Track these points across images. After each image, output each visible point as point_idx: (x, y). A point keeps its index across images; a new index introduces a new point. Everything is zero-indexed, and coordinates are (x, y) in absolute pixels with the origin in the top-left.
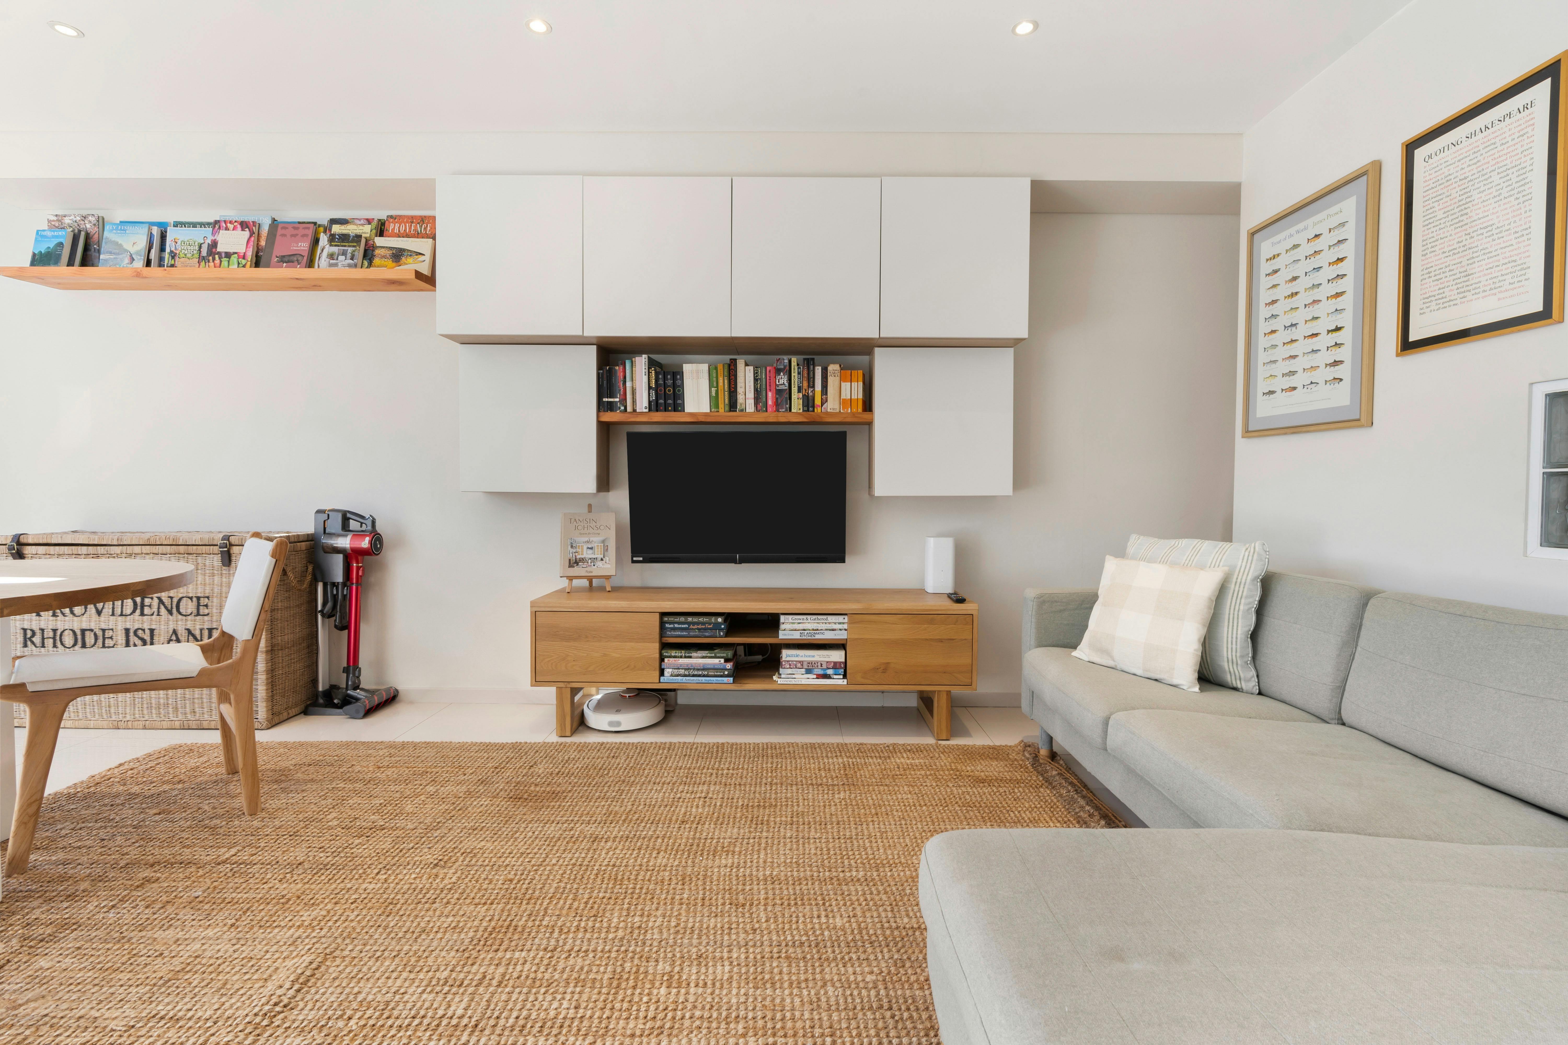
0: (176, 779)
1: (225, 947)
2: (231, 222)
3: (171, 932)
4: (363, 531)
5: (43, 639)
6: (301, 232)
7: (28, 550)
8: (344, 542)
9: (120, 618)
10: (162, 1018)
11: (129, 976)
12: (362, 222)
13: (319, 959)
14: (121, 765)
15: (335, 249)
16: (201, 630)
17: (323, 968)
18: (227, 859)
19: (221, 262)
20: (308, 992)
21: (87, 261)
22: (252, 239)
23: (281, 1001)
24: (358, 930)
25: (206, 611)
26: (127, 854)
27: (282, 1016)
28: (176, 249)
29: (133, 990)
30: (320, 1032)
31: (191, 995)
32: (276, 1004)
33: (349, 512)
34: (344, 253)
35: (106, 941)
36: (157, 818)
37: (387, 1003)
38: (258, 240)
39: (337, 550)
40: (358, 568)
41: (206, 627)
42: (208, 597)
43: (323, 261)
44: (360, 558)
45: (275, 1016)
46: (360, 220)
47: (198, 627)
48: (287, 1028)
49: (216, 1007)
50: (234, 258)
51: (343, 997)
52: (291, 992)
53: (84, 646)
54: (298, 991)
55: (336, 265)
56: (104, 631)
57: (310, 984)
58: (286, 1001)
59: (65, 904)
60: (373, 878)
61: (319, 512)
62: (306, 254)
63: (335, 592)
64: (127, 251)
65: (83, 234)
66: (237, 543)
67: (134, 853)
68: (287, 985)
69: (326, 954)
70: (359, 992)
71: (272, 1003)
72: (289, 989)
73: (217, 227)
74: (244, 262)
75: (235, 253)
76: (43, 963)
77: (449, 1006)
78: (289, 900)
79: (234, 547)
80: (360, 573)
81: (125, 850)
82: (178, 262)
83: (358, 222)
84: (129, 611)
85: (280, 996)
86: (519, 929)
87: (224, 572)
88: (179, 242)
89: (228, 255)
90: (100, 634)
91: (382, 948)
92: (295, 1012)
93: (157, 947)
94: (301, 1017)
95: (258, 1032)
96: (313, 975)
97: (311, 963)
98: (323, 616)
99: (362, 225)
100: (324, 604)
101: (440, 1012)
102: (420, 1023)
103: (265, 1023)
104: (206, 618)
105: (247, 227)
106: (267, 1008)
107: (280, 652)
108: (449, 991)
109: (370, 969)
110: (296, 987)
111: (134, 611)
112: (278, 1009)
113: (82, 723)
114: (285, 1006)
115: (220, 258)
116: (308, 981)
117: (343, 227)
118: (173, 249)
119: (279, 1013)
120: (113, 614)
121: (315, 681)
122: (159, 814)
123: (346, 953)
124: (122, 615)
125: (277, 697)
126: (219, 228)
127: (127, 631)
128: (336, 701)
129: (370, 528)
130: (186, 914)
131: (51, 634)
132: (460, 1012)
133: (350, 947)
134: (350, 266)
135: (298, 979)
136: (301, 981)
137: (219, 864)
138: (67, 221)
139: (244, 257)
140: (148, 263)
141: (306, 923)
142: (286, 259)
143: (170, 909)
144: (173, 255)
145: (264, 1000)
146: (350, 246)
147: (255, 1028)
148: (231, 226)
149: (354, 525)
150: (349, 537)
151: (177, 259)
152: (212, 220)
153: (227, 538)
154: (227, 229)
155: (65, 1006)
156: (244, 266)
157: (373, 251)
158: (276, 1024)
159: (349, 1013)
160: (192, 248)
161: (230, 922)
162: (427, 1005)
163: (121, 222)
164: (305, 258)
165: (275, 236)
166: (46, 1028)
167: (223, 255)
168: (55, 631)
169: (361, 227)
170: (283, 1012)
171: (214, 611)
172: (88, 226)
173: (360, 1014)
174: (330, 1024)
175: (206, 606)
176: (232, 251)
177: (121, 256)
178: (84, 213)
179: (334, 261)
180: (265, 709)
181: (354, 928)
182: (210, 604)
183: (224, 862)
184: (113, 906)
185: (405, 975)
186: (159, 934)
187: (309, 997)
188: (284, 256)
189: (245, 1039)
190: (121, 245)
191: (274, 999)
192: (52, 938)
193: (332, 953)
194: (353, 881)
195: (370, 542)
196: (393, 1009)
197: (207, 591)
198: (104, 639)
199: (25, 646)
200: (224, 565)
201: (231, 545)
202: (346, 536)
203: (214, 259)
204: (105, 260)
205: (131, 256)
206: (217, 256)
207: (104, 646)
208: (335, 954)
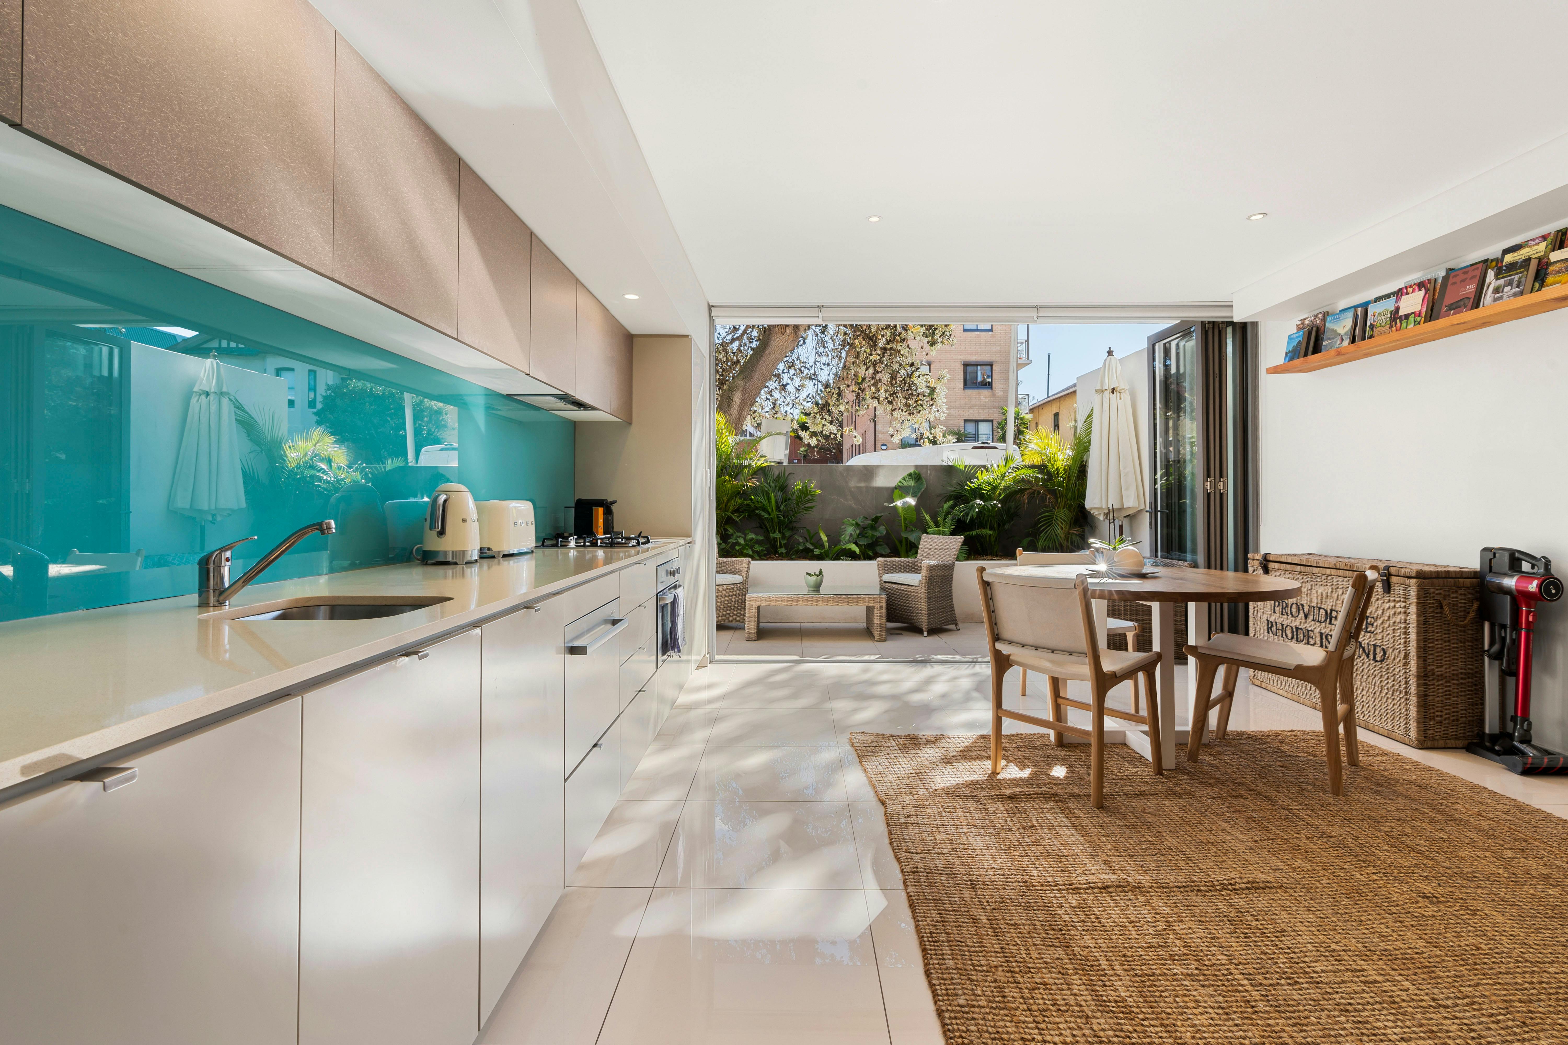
0: (1313, 753)
1: (1241, 847)
2: (1411, 287)
3: (1226, 825)
4: (1534, 573)
5: (1277, 630)
6: (1471, 274)
7: (1272, 565)
8: (1510, 582)
9: (1317, 624)
10: (1185, 855)
11: (1190, 829)
12: (1537, 241)
13: (1275, 885)
14: (1292, 731)
15: (1501, 282)
16: (1369, 645)
17: (1274, 890)
18: (1291, 809)
19: (1401, 324)
20: (1252, 893)
21: (1317, 349)
22: (1427, 295)
23: (1235, 885)
24: (1318, 890)
25: (1372, 630)
26: (1245, 778)
27: (1229, 892)
28: (1374, 321)
29: (1186, 836)
30: (1237, 913)
31: (1205, 855)
32: (1231, 884)
33: (1519, 552)
34: (1510, 283)
35: (1196, 810)
36: (1278, 768)
37: (1284, 931)
38: (1434, 294)
39: (1506, 591)
40: (1528, 613)
41: (1372, 643)
42: (1373, 618)
43: (1488, 297)
44: (1532, 602)
45: (1225, 889)
46: (1534, 240)
47: (1366, 642)
48: (1225, 899)
49: (1208, 867)
50: (1411, 319)
51: (1266, 909)
52: (1243, 886)
53: (1297, 640)
54: (1248, 888)
55: (1501, 298)
56: (1308, 631)
57: (1258, 891)
58: (1237, 887)
59: (1197, 785)
60: (1368, 874)
61: (1485, 550)
62: (1472, 296)
63: (1503, 634)
64: (1339, 334)
65: (1314, 329)
66: (1394, 574)
67: (1248, 779)
68: (1245, 880)
69: (1282, 886)
70: (1277, 915)
71: (1229, 881)
72: (1243, 883)
73: (1400, 294)
74: (1419, 319)
75: (1412, 313)
76: (1167, 803)
77: (1316, 962)
78: (1300, 849)
79: (1393, 577)
80: (1531, 619)
81: (1246, 776)
82: (1376, 332)
83: (1533, 243)
84: (1323, 619)
85: (1236, 882)
86: (1433, 975)
87: (1386, 598)
88: (1376, 315)
89: (1407, 316)
90: (1306, 632)
91: (1319, 908)
92: (1237, 896)
93: (1213, 827)
94: (1236, 900)
95: (1212, 888)
96: (1263, 888)
97: (1268, 882)
98: (1490, 657)
99: (1537, 244)
100: (1492, 643)
101: (1306, 959)
102: (1289, 954)
103: (1218, 888)
104: (1372, 635)
105: (1424, 286)
106: (1225, 882)
107: (1436, 682)
108: (1327, 956)
109: (1297, 910)
110: (1249, 885)
111: (1326, 620)
112: (1230, 887)
113: (1295, 698)
114: (1235, 889)
115: (1400, 321)
116: (1258, 889)
117: (1515, 254)
118: (1372, 322)
119: (1229, 890)
120: (1313, 620)
121: (1481, 721)
122: (1282, 767)
123: (1296, 895)
124: (1318, 621)
125: (1431, 723)
126: (1402, 295)
127: (1321, 634)
128: (1497, 748)
129: (1542, 570)
130: (1241, 822)
131: (1280, 628)
132: (1318, 969)
133: (1301, 894)
134: (1515, 295)
135: (1253, 883)
136: (1254, 885)
137: (1284, 809)
138: (1307, 322)
139: (1419, 315)
140: (1353, 341)
141: (1293, 866)
142: (1454, 306)
143: (1236, 815)
144: (1372, 327)
145: (1227, 878)
146: (1516, 274)
147: (1212, 886)
148: (1410, 290)
149: (1526, 566)
150: (1515, 579)
151: (1375, 329)
152: (1396, 289)
153: (1387, 568)
154: (1407, 293)
155: (1158, 824)
156: (1419, 323)
157: (1547, 269)
158: (1223, 893)
159: (1260, 917)
160: (1385, 317)
161: (1256, 838)
162: (1304, 949)
163: (1340, 311)
164: (1472, 300)
165: (1446, 286)
166: (1146, 827)
167: (1403, 318)
168: (1282, 625)
169: (1535, 247)
170: (1231, 891)
171: (1378, 631)
172: (1318, 322)
173: (1265, 923)
174: (1245, 914)
175: (1372, 625)
176: (1409, 312)
177: (1335, 340)
178: (1315, 313)
179: (1500, 294)
180: (1415, 729)
181: (1317, 888)
182: (1375, 624)
183: (1288, 810)
184: (1214, 798)
185: (1313, 929)
186: (1220, 822)
187: (1251, 896)
188: (1452, 304)
189: (1203, 886)
190: (1336, 331)
191: (1232, 882)
192: (1180, 796)
193: (1287, 888)
194: (1352, 867)
195: (1539, 586)
196: (1284, 936)
197: (1373, 612)
198: (1308, 637)
199: (1268, 632)
200: (1384, 592)
201: (1390, 575)
202: (1512, 576)
203: (1396, 324)
204: (1326, 346)
205: (1342, 338)
206: (1398, 320)
207: (1308, 644)
208: (1288, 890)
